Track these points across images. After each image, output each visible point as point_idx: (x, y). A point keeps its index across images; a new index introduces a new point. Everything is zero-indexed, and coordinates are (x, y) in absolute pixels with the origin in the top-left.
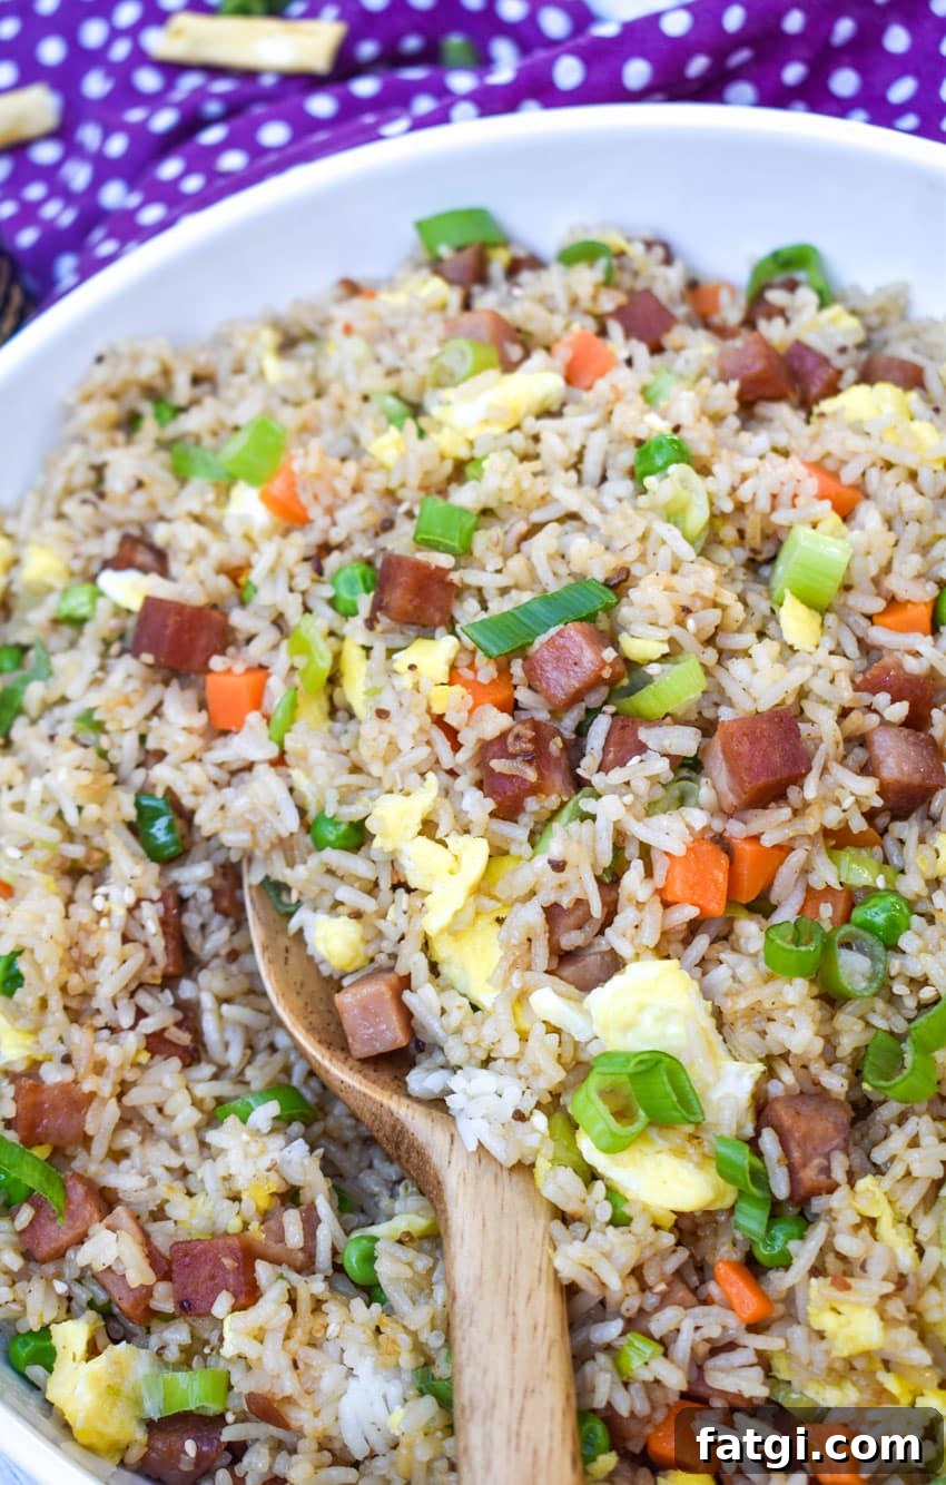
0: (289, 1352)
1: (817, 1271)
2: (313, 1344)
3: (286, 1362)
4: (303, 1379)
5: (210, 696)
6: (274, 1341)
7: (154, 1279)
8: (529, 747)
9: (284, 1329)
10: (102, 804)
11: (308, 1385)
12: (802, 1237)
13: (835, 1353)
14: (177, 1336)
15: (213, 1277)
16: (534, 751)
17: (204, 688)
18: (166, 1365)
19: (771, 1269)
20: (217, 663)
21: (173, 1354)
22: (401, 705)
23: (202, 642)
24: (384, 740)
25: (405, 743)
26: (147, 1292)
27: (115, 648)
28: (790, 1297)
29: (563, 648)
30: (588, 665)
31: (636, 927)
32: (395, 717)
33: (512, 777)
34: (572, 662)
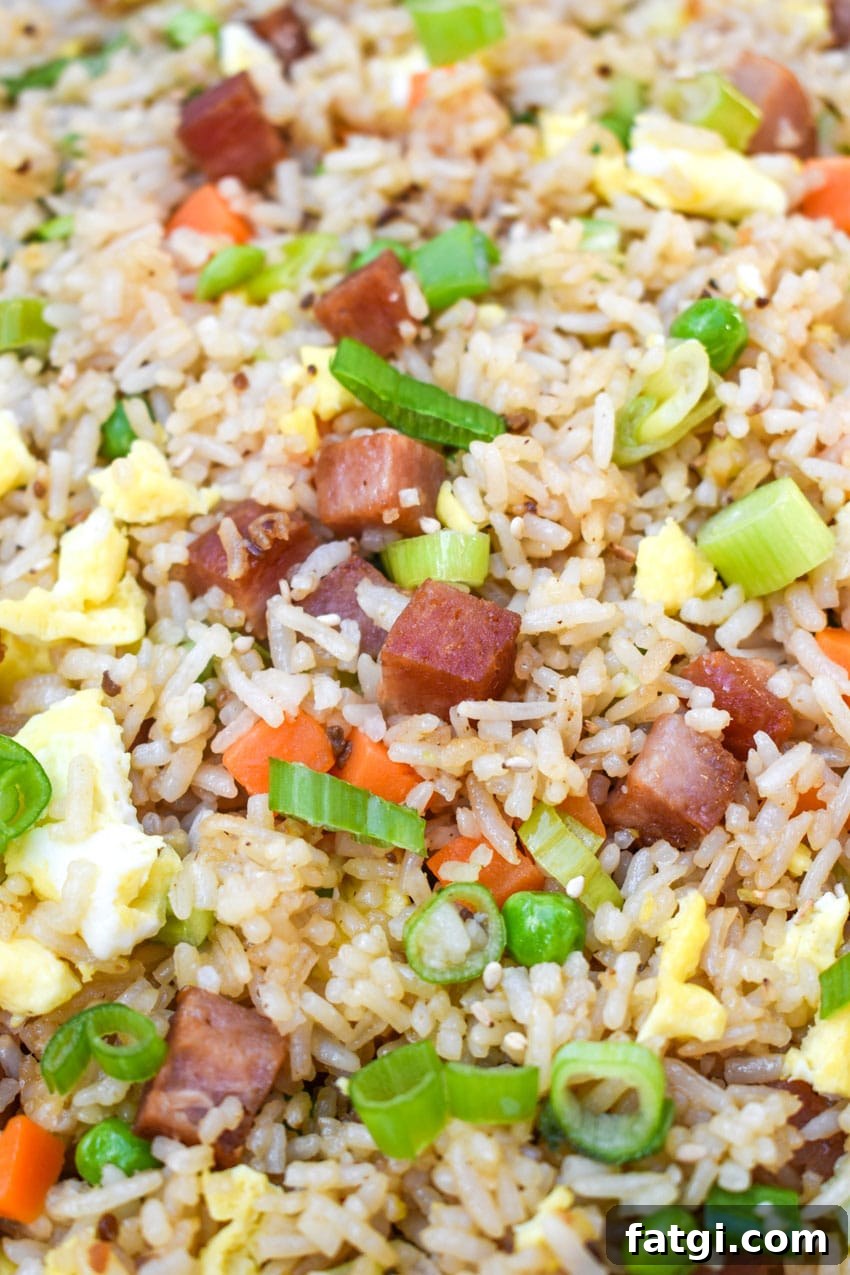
1: (105, 1226)
5: (189, 204)
8: (266, 544)
12: (129, 1173)
16: (264, 553)
17: (193, 195)
19: (78, 1179)
20: (230, 187)
23: (236, 153)
24: (214, 406)
25: (228, 430)
29: (367, 457)
30: (375, 492)
31: (161, 767)
32: (247, 397)
33: (223, 553)
34: (363, 479)
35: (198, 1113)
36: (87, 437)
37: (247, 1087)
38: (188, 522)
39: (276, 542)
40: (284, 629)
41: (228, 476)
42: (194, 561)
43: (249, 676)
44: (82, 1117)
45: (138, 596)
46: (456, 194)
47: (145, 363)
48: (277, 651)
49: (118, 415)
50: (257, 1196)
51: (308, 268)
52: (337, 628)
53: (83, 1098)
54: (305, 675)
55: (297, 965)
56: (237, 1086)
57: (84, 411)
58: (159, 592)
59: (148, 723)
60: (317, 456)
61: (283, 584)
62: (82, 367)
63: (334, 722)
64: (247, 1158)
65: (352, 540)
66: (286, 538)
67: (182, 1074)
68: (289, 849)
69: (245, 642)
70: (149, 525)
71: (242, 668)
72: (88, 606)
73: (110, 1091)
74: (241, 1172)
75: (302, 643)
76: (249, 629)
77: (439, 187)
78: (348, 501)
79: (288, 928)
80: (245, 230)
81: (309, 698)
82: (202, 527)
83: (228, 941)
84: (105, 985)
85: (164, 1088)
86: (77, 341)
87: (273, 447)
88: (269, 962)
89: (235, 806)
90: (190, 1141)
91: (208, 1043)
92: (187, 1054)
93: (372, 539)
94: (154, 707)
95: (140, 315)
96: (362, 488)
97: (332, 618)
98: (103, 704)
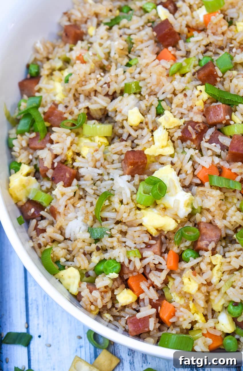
0: (66, 203)
1: (193, 268)
2: (73, 205)
3: (64, 204)
4: (65, 211)
5: (161, 53)
6: (65, 198)
7: (50, 168)
8: (200, 131)
9: (70, 197)
10: (119, 57)
11: (66, 213)
12: (195, 258)
13: (183, 289)
14: (47, 184)
15: (63, 176)
16: (200, 132)
17: (162, 50)
18: (41, 189)
19: (184, 261)
20: (170, 48)
21: (44, 188)
22: (191, 96)
23: (170, 40)
24: (181, 101)
25: (185, 106)
26: (47, 170)
27: (150, 24)
28: (183, 270)
29: (217, 110)
30: (220, 117)
31: (184, 179)
32: (188, 98)
33: (190, 133)
34: (217, 114)
35: (207, 245)
36: (153, 111)
37: (215, 239)
38: (179, 127)
39: (201, 130)
40: (205, 147)
41: (185, 116)
42: (183, 135)
43: (200, 158)
44: (183, 249)
45: (172, 144)
46: (220, 43)
47: (163, 93)
48: (204, 152)
49: (160, 105)
50: (221, 259)
51: (192, 66)
52: (215, 146)
53: (182, 246)
54: (211, 157)
55: (220, 215)
56: (214, 239)
57: (152, 105)
58: (176, 142)
59: (180, 170)
60: (204, 110)
61: (204, 139)
62: (150, 95)
63: (218, 165)
64: (217, 253)
65: (215, 127)
66: (203, 129)
67: (203, 238)
68: (217, 192)
69: (197, 151)
70: (172, 128)
71: (198, 157)
72: (163, 147)
73: (188, 243)
74: (217, 255)
75: (209, 150)
76: (197, 148)
77: (216, 43)
78: (213, 119)
79: (218, 208)
80: (175, 58)
81: (213, 161)
82: (183, 127)
83: (205, 212)
84: (182, 223)
85: (200, 241)
86: (147, 89)
87: (195, 109)
88: (215, 215)
89: (202, 185)
90: (207, 250)
91: (207, 232)
92: (204, 234)
93: (219, 126)
94: (182, 167)
95: (161, 83)
96: (217, 116)
97: (214, 144)
98: (171, 167)
